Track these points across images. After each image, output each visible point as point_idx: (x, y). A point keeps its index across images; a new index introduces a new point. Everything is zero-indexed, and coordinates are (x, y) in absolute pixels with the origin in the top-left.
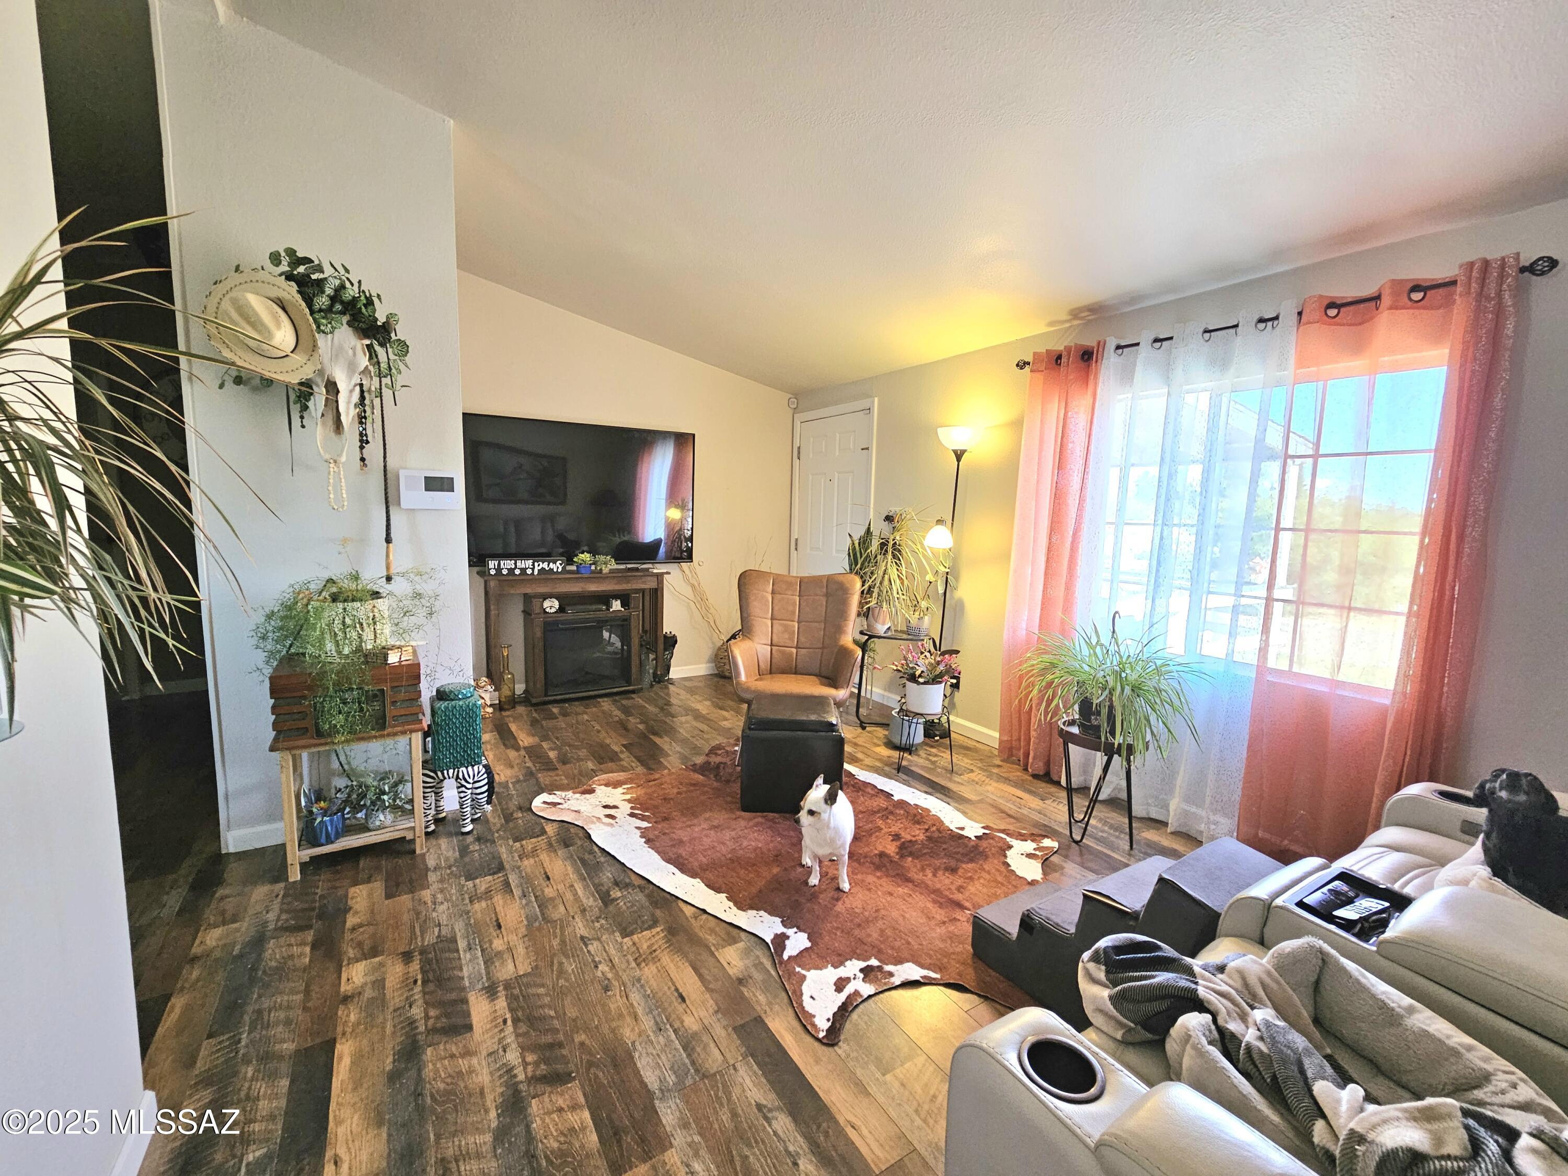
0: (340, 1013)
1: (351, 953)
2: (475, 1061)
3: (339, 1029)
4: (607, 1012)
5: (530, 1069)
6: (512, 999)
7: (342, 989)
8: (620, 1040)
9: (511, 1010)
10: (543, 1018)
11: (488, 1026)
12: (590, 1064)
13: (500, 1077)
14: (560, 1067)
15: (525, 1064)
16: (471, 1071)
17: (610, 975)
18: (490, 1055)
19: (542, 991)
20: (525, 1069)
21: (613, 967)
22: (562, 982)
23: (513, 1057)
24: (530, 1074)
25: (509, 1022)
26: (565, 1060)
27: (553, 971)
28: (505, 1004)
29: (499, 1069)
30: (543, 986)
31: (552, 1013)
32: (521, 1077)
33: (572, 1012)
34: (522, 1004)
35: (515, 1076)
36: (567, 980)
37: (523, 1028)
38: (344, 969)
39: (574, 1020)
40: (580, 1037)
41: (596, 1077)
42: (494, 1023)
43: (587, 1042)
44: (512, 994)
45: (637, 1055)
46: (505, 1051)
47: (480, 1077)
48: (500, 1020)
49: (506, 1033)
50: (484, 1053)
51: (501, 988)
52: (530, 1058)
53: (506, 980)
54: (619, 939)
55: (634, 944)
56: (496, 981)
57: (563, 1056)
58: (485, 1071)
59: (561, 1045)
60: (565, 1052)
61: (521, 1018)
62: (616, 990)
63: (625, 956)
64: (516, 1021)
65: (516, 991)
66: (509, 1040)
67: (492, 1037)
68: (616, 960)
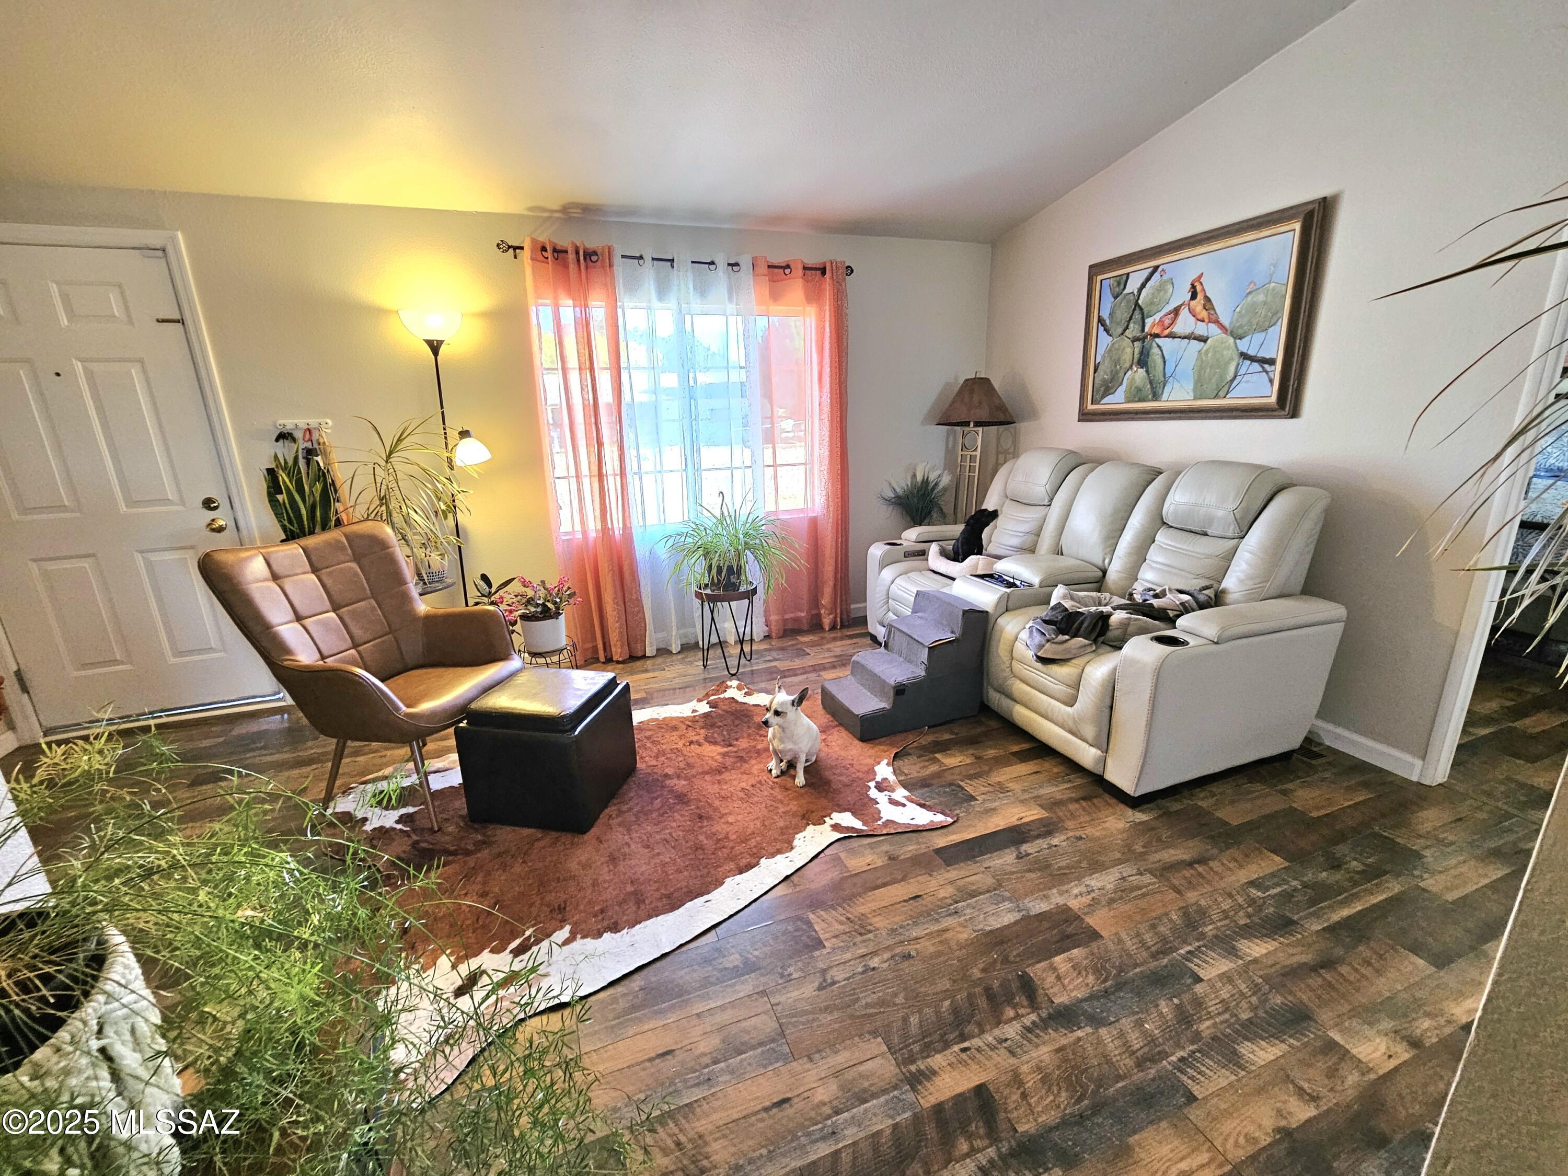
0: (1435, 1040)
1: (1352, 1077)
2: (1025, 1068)
3: (1448, 1030)
4: (939, 954)
5: (1022, 1011)
6: (928, 1050)
7: (1406, 1056)
8: (970, 943)
9: (947, 1045)
10: (955, 1011)
11: (974, 1067)
12: (1006, 960)
13: (1037, 1036)
14: (1015, 986)
15: (1018, 1017)
16: (1039, 1069)
17: (886, 956)
18: (1012, 1053)
19: (914, 1020)
20: (1023, 1016)
21: (874, 953)
22: (900, 1000)
23: (1011, 1031)
24: (1028, 1010)
25: (966, 1044)
26: (1005, 984)
27: (876, 1014)
28: (938, 1056)
29: (1030, 1041)
30: (905, 1020)
31: (947, 1003)
32: (1033, 1017)
33: (944, 984)
34: (936, 1037)
35: (1033, 1023)
36: (895, 995)
37: (972, 1028)
38: (1381, 1072)
39: (955, 981)
40: (976, 973)
41: (1018, 955)
42: (969, 1061)
43: (981, 966)
44: (922, 1051)
45: (988, 928)
46: (1006, 1040)
47: (1044, 1057)
48: (964, 1056)
49: (981, 1044)
50: (1013, 1061)
51: (913, 1068)
52: (1010, 1013)
53: (898, 1065)
54: (825, 952)
55: (836, 937)
56: (901, 1077)
57: (1001, 985)
58: (1034, 1054)
59: (988, 991)
60: (996, 983)
61: (957, 1033)
62: (912, 949)
63: (854, 944)
64: (963, 1038)
65: (916, 1048)
66: (990, 1039)
67: (989, 1058)
68: (863, 951)
